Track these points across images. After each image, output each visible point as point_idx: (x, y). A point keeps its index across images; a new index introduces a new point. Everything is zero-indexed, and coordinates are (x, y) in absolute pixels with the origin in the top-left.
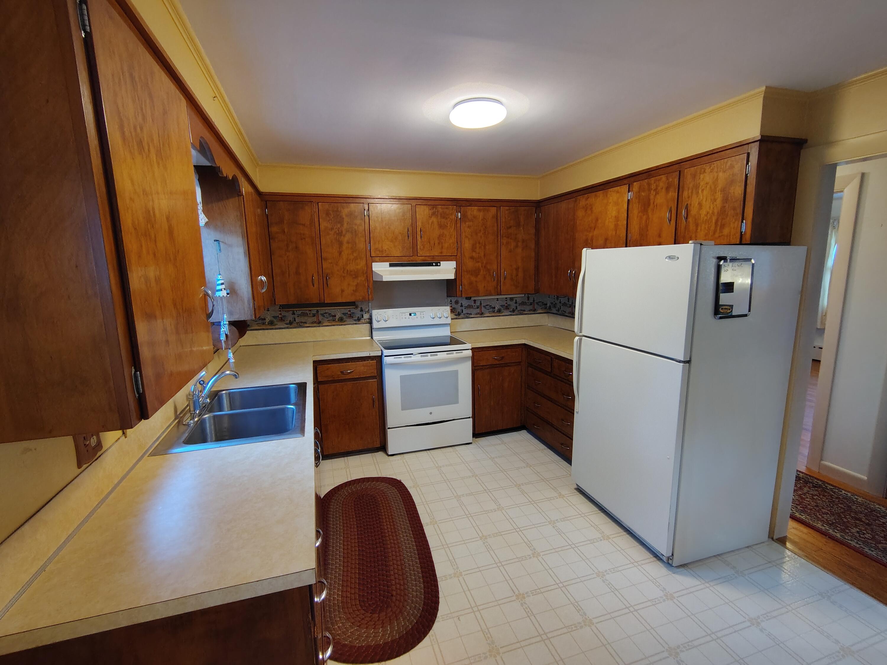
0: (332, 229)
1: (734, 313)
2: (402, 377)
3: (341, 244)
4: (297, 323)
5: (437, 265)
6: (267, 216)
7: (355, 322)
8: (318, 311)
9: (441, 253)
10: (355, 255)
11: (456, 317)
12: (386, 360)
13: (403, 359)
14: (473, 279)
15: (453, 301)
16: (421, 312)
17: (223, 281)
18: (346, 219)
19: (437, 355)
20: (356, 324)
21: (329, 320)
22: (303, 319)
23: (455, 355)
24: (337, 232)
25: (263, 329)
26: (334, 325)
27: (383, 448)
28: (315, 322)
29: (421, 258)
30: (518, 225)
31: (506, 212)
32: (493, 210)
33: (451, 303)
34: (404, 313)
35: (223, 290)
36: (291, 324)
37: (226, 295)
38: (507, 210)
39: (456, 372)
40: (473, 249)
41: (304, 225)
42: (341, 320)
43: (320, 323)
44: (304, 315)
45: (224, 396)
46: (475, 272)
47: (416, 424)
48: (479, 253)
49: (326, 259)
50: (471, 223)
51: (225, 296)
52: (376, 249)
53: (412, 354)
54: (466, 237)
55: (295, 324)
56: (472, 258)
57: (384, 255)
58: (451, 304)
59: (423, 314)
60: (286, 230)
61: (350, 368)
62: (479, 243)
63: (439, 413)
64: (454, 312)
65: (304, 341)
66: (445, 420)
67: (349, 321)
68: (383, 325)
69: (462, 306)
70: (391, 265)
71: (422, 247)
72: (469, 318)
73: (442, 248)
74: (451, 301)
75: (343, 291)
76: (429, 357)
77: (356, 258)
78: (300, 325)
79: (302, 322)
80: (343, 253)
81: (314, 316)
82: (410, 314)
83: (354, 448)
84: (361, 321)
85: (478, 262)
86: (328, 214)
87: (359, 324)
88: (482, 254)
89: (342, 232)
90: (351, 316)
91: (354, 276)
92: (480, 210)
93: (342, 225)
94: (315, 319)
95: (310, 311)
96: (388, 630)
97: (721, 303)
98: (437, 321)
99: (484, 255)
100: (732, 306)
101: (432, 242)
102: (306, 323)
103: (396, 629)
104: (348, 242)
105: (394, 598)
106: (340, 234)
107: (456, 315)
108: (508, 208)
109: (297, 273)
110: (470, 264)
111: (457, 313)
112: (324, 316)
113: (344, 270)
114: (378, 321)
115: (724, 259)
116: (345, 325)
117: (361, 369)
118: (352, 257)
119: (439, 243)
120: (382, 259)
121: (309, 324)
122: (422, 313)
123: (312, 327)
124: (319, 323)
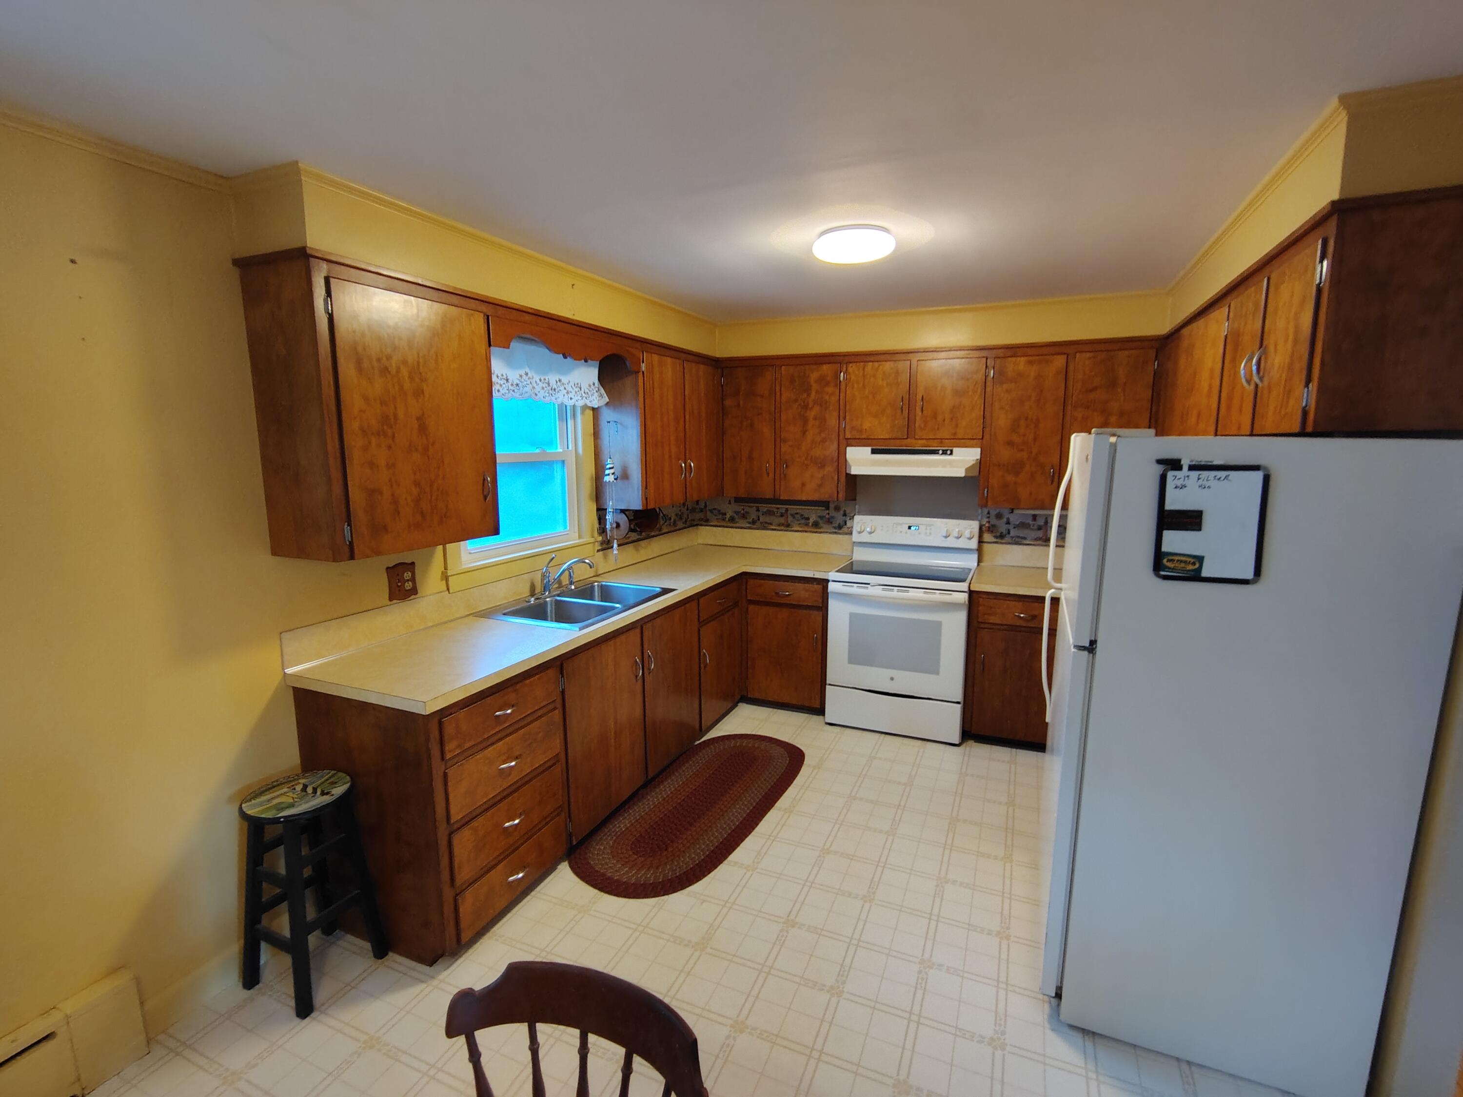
0: (796, 400)
1: (1205, 573)
2: (852, 616)
3: (805, 421)
4: (761, 523)
5: (944, 453)
6: (722, 386)
7: (834, 530)
8: (787, 510)
9: (955, 434)
10: (823, 435)
11: (995, 540)
12: (832, 587)
13: (855, 590)
14: (1010, 478)
15: (993, 513)
16: (927, 525)
17: (611, 466)
18: (815, 387)
19: (908, 591)
20: (835, 533)
21: (800, 524)
22: (767, 519)
23: (938, 596)
24: (802, 404)
25: (723, 527)
26: (806, 532)
27: (820, 711)
28: (783, 525)
29: (920, 442)
30: (1112, 384)
31: (1087, 362)
32: (1059, 361)
33: (988, 515)
34: (901, 524)
35: (611, 475)
36: (755, 524)
37: (613, 480)
38: (1089, 358)
39: (939, 624)
40: (1014, 427)
41: (762, 396)
42: (816, 525)
43: (788, 525)
44: (769, 513)
45: (596, 587)
46: (1016, 467)
47: (868, 689)
48: (1024, 435)
49: (785, 441)
50: (1013, 385)
51: (611, 481)
52: (853, 428)
53: (869, 584)
54: (1002, 408)
55: (758, 524)
56: (1010, 443)
57: (863, 437)
58: (989, 517)
59: (930, 529)
60: (741, 403)
61: (788, 589)
62: (1027, 419)
63: (905, 681)
64: (992, 532)
65: (767, 548)
66: (915, 695)
67: (826, 528)
68: (865, 538)
69: (1008, 523)
70: (874, 452)
71: (922, 426)
72: (1020, 544)
73: (957, 426)
74: (988, 513)
75: (803, 485)
76: (895, 593)
77: (823, 441)
78: (765, 527)
79: (766, 523)
80: (807, 433)
81: (782, 516)
82: (910, 528)
83: (786, 699)
84: (843, 529)
85: (1022, 450)
86: (792, 381)
87: (840, 534)
88: (1031, 437)
89: (808, 403)
90: (829, 521)
91: (820, 465)
92: (1030, 363)
93: (809, 395)
94: (782, 520)
95: (778, 508)
96: (631, 872)
97: (1165, 548)
98: (951, 543)
99: (1035, 439)
100: (1201, 559)
101: (940, 418)
102: (771, 524)
103: (639, 876)
104: (815, 418)
105: (665, 853)
106: (806, 407)
107: (996, 537)
108: (1091, 355)
109: (750, 458)
110: (1005, 454)
111: (998, 534)
112: (794, 517)
113: (807, 457)
114: (860, 533)
115: (1174, 464)
116: (821, 533)
117: (801, 593)
118: (818, 439)
119: (952, 419)
120: (860, 442)
121: (775, 526)
122: (928, 528)
123: (778, 530)
124: (787, 527)
